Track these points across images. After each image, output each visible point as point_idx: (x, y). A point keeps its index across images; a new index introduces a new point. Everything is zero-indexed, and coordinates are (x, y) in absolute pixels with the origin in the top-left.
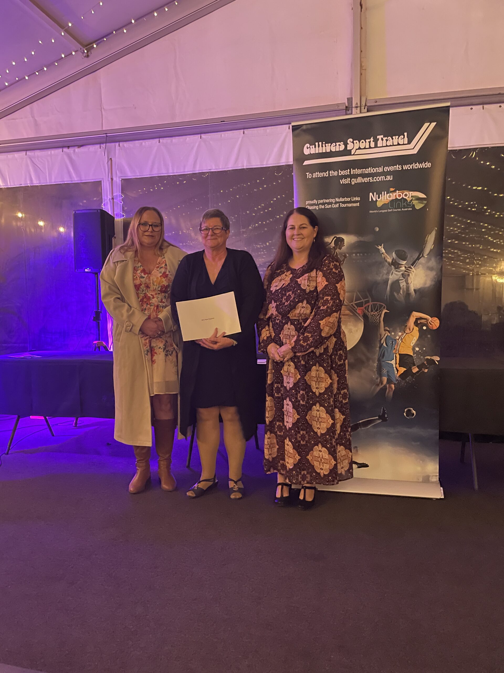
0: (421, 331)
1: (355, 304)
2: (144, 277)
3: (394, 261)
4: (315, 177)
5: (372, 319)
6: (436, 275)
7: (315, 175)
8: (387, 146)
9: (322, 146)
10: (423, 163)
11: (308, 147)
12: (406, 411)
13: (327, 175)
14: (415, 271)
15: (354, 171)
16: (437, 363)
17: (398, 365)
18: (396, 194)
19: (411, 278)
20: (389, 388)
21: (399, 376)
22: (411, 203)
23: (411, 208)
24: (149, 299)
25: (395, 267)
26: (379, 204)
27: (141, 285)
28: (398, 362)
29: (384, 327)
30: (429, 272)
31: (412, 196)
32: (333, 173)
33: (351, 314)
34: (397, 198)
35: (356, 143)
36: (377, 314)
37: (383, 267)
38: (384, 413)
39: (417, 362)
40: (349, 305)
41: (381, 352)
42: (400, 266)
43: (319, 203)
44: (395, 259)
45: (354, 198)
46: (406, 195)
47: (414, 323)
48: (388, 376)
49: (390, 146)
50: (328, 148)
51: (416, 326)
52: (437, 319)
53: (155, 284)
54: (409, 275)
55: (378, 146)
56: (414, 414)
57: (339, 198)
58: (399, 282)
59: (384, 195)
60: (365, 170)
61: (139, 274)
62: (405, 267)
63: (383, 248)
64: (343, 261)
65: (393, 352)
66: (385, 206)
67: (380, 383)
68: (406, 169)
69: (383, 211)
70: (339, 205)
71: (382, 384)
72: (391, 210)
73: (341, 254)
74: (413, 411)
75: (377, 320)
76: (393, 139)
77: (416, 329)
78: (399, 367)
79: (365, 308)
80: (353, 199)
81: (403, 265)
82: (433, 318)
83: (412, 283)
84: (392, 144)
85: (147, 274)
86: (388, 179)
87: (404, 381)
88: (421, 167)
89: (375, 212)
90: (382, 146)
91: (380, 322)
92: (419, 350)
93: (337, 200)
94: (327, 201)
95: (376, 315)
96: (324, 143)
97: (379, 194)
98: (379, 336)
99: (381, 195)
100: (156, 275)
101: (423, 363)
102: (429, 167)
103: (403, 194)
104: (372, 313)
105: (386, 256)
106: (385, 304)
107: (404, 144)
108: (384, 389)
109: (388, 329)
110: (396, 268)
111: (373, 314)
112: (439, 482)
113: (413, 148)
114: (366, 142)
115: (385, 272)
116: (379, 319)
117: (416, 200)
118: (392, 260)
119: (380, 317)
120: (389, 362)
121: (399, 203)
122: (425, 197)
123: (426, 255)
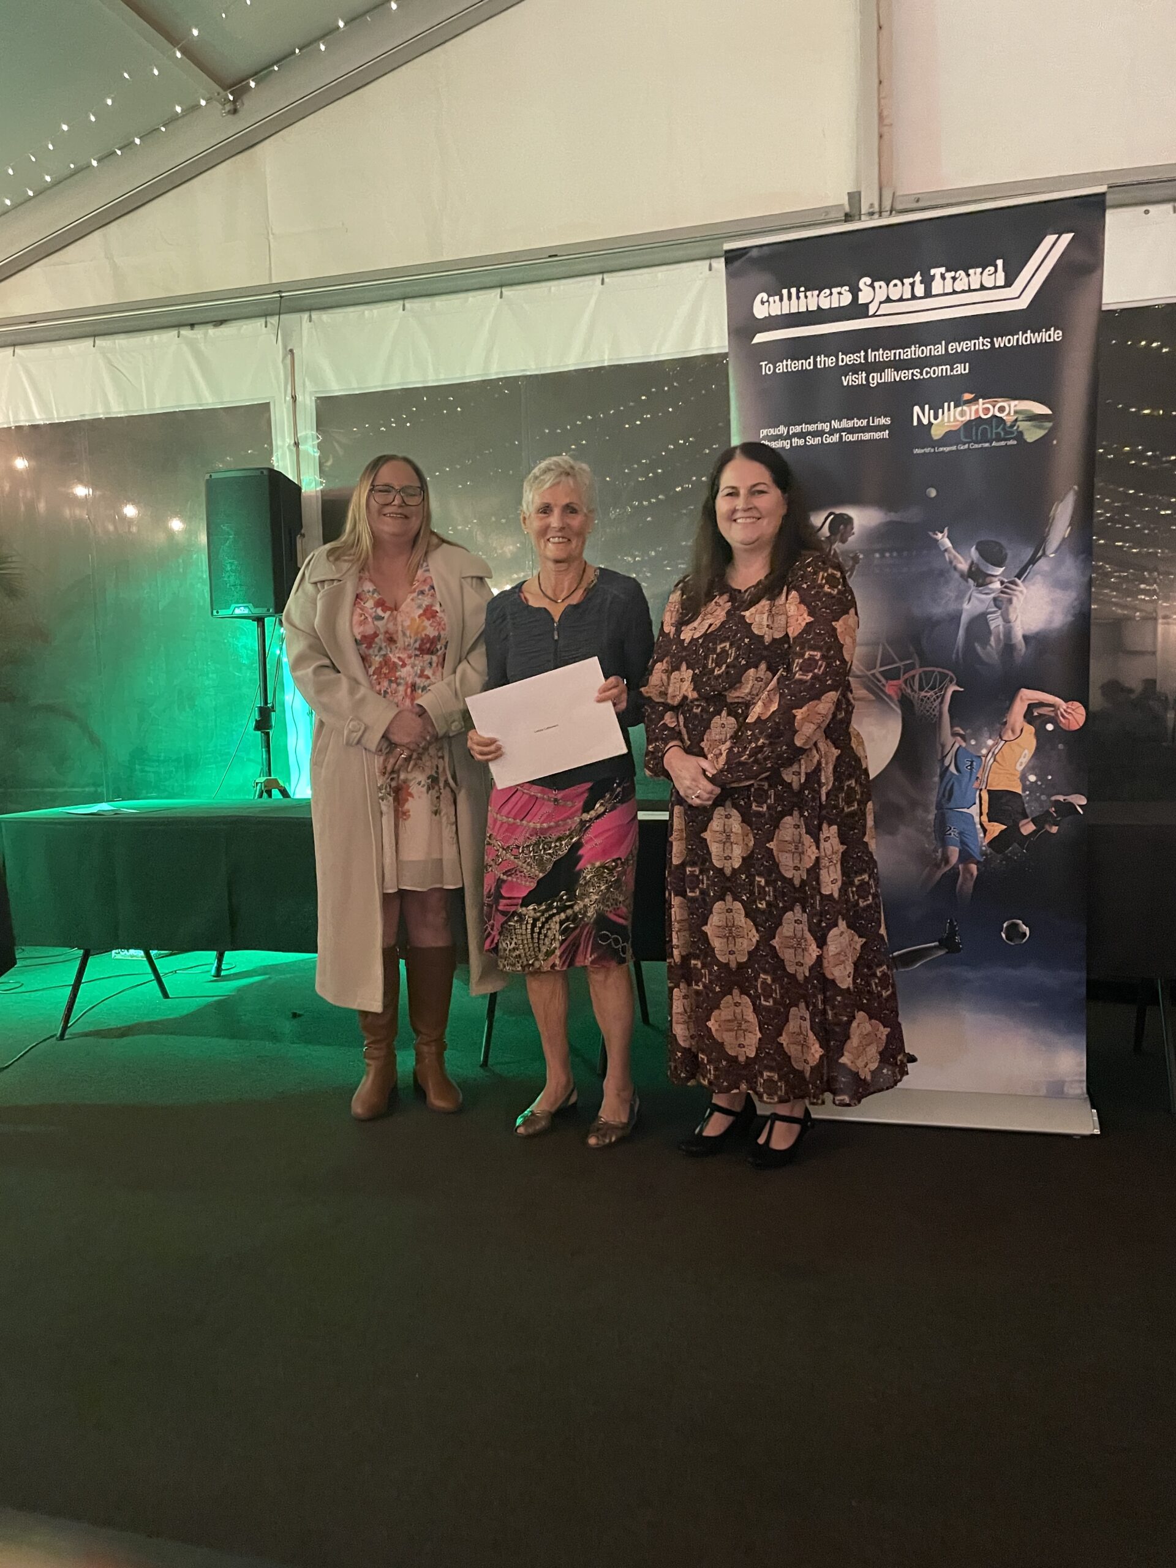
0: (1040, 734)
1: (882, 673)
2: (383, 618)
3: (973, 569)
4: (781, 371)
5: (922, 708)
6: (1076, 598)
7: (782, 367)
8: (954, 292)
9: (798, 298)
10: (1044, 330)
11: (765, 299)
12: (1007, 927)
13: (809, 366)
14: (1025, 591)
15: (875, 355)
16: (1081, 811)
17: (985, 818)
18: (977, 406)
19: (1015, 608)
20: (964, 872)
21: (988, 843)
23: (1014, 439)
24: (394, 667)
25: (978, 583)
26: (937, 433)
27: (376, 635)
28: (985, 810)
29: (952, 727)
30: (1059, 594)
31: (1016, 412)
32: (825, 361)
33: (872, 697)
34: (980, 417)
35: (880, 287)
37: (947, 582)
38: (953, 933)
39: (1032, 808)
40: (866, 676)
41: (945, 789)
42: (988, 579)
43: (791, 433)
44: (976, 564)
45: (877, 421)
46: (1001, 409)
47: (1025, 716)
48: (963, 843)
49: (963, 291)
50: (812, 301)
51: (1030, 723)
52: (1078, 704)
53: (408, 634)
54: (1010, 601)
55: (933, 293)
56: (1025, 934)
57: (840, 421)
58: (987, 619)
59: (949, 409)
60: (901, 351)
61: (370, 611)
62: (1002, 583)
63: (948, 537)
64: (852, 569)
65: (974, 786)
66: (950, 437)
67: (942, 860)
68: (1002, 345)
69: (947, 449)
70: (841, 437)
71: (947, 862)
72: (966, 446)
73: (845, 553)
74: (1024, 927)
75: (934, 710)
76: (968, 275)
77: (1030, 730)
78: (989, 821)
79: (905, 682)
80: (873, 422)
81: (996, 579)
82: (1071, 703)
83: (1018, 622)
84: (967, 288)
85: (390, 609)
86: (959, 373)
87: (1000, 855)
88: (1039, 341)
89: (927, 450)
90: (942, 292)
91: (941, 714)
92: (1036, 782)
93: (835, 424)
94: (812, 428)
96: (802, 289)
97: (936, 407)
98: (940, 746)
99: (940, 411)
100: (411, 610)
101: (1047, 813)
102: (1057, 340)
103: (994, 407)
104: (923, 694)
105: (955, 557)
106: (954, 673)
107: (995, 287)
108: (954, 874)
109: (962, 732)
110: (978, 586)
111: (925, 697)
112: (1087, 1096)
113: (1017, 296)
114: (903, 284)
115: (953, 595)
116: (938, 708)
117: (1026, 421)
118: (970, 567)
119: (942, 702)
120: (965, 810)
121: (985, 428)
122: (1049, 412)
123: (1052, 551)
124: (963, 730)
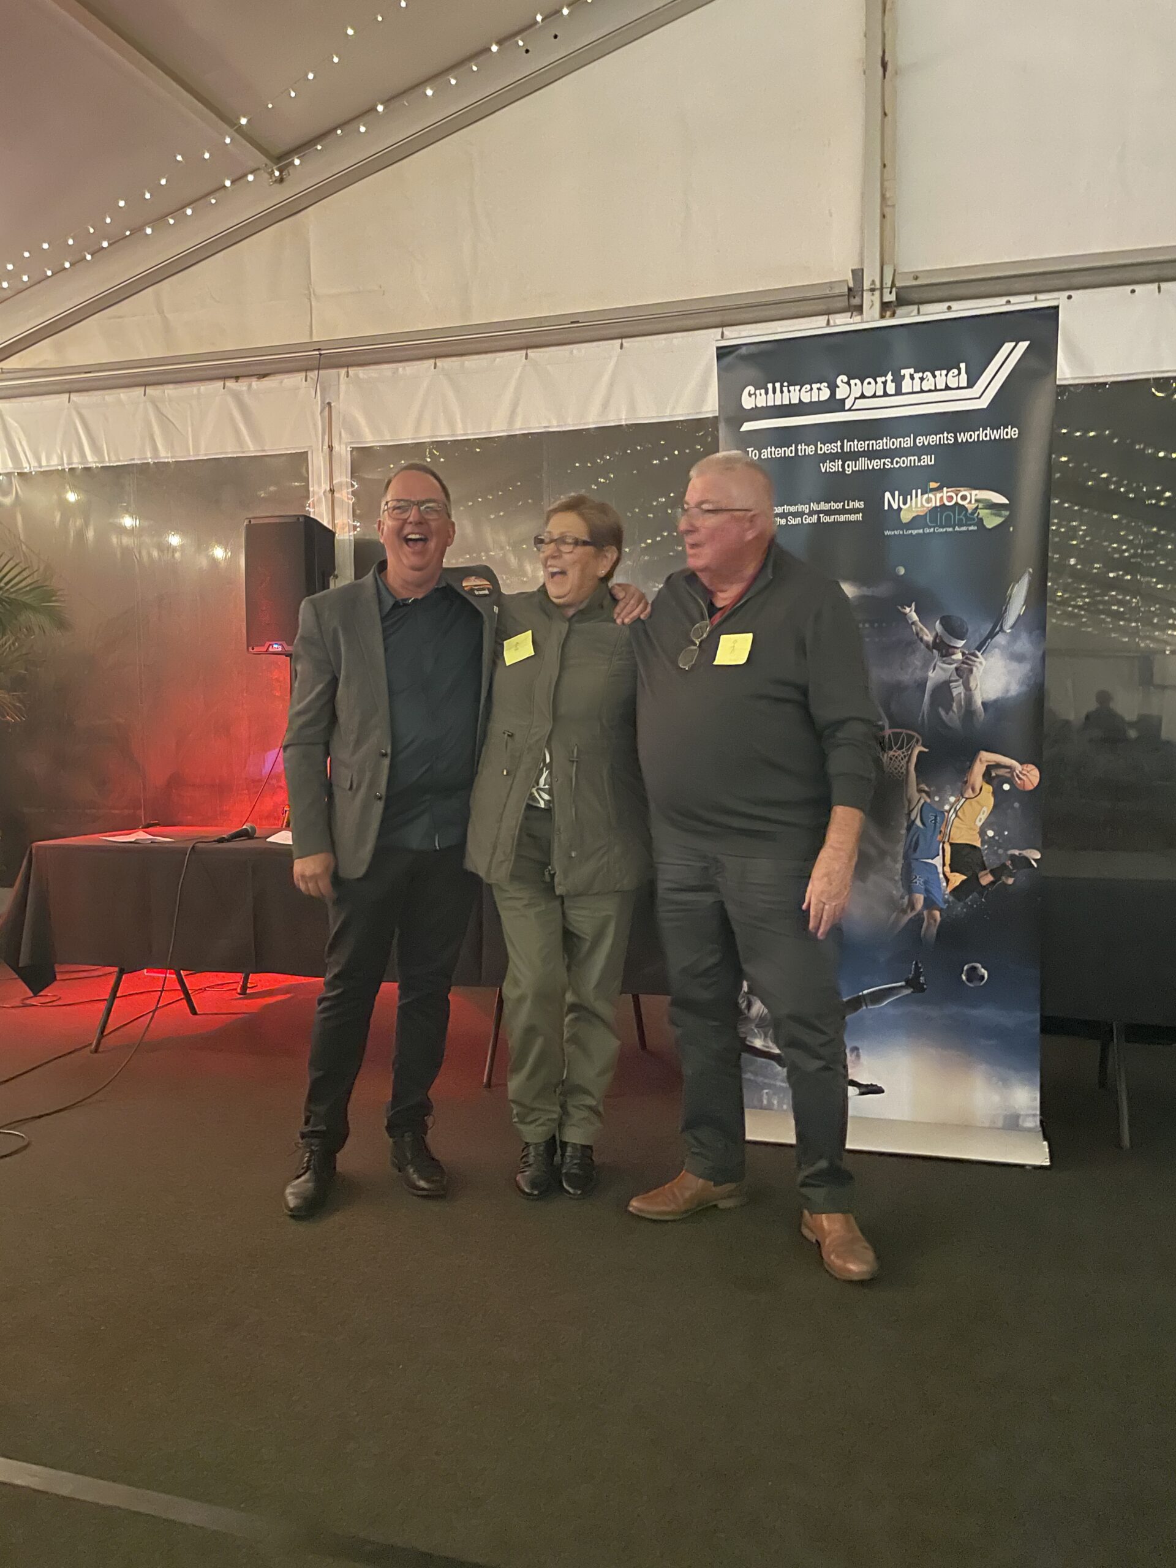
3: (938, 641)
4: (766, 457)
5: (891, 766)
6: (1031, 670)
7: (766, 454)
8: (922, 391)
9: (782, 392)
10: (1002, 428)
11: (752, 392)
12: (967, 970)
13: (791, 453)
14: (984, 662)
15: (850, 445)
16: (1035, 865)
17: (947, 869)
18: (941, 494)
19: (975, 679)
20: (928, 918)
21: (950, 892)
22: (976, 515)
23: (974, 525)
25: (942, 653)
26: (906, 517)
28: (948, 861)
29: (918, 785)
30: (1015, 665)
31: (976, 501)
32: (805, 449)
34: (944, 504)
35: (856, 385)
36: (902, 755)
37: (914, 652)
38: (918, 974)
39: (991, 861)
41: (911, 840)
42: (951, 650)
44: (940, 636)
45: (851, 504)
46: (964, 498)
47: (984, 776)
48: (927, 891)
49: (930, 391)
50: (795, 395)
51: (988, 783)
52: (1033, 767)
54: (971, 671)
55: (904, 391)
56: (983, 977)
57: (818, 503)
58: (949, 687)
59: (917, 496)
60: (874, 442)
62: (963, 654)
63: (915, 611)
65: (938, 839)
66: (916, 521)
67: (908, 906)
68: (964, 440)
69: (914, 532)
70: (819, 518)
71: (913, 908)
72: (932, 530)
74: (983, 970)
75: (901, 768)
76: (934, 376)
77: (988, 788)
78: (952, 872)
80: (848, 505)
81: (959, 650)
82: (1026, 765)
83: (978, 688)
84: (933, 388)
86: (926, 463)
87: (962, 903)
88: (997, 437)
89: (896, 533)
90: (911, 391)
91: (908, 772)
92: (993, 837)
93: (814, 507)
94: (793, 509)
95: (900, 758)
96: (786, 384)
97: (905, 494)
98: (906, 803)
99: (909, 497)
101: (1004, 866)
102: (1013, 437)
103: (957, 495)
104: (892, 753)
105: (921, 629)
106: (919, 734)
107: (958, 388)
108: (918, 920)
109: (926, 789)
110: (942, 656)
111: (894, 756)
112: (1040, 1129)
113: (978, 396)
114: (876, 383)
115: (918, 663)
116: (905, 766)
117: (986, 509)
118: (935, 639)
119: (908, 762)
120: (930, 861)
121: (947, 515)
122: (1006, 501)
123: (1008, 627)
124: (927, 786)
